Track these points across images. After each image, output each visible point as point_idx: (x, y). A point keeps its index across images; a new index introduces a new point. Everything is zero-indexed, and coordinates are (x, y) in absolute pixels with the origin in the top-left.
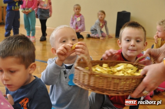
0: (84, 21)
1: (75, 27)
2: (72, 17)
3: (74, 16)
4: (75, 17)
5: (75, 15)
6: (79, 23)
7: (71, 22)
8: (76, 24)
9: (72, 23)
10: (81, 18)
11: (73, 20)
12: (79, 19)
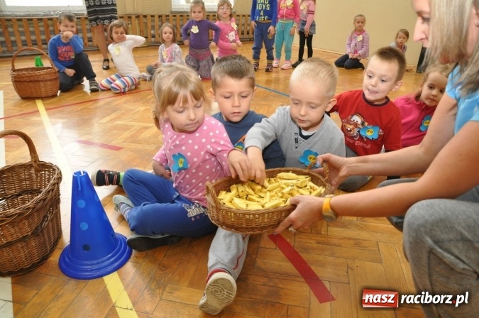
0: (367, 42)
1: (353, 51)
2: (350, 35)
3: (352, 34)
4: (355, 35)
5: (355, 30)
6: (360, 44)
7: (348, 42)
8: (356, 45)
9: (350, 44)
10: (363, 37)
11: (351, 40)
12: (360, 38)
